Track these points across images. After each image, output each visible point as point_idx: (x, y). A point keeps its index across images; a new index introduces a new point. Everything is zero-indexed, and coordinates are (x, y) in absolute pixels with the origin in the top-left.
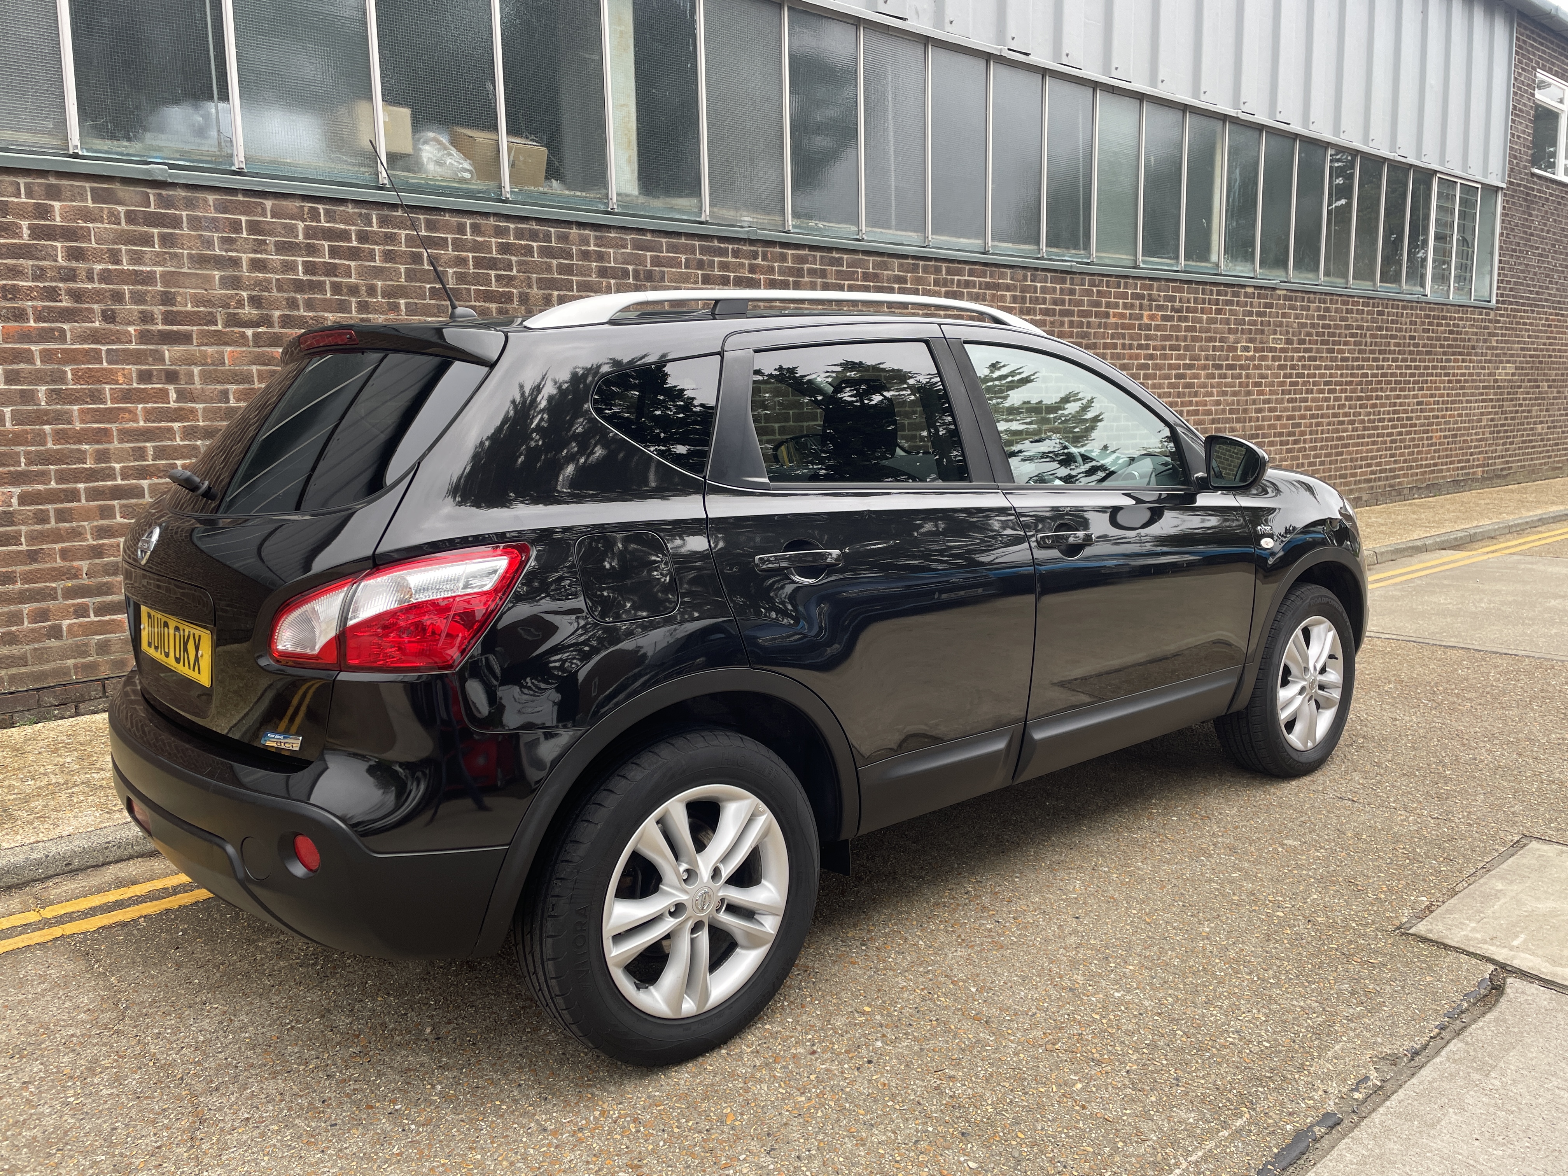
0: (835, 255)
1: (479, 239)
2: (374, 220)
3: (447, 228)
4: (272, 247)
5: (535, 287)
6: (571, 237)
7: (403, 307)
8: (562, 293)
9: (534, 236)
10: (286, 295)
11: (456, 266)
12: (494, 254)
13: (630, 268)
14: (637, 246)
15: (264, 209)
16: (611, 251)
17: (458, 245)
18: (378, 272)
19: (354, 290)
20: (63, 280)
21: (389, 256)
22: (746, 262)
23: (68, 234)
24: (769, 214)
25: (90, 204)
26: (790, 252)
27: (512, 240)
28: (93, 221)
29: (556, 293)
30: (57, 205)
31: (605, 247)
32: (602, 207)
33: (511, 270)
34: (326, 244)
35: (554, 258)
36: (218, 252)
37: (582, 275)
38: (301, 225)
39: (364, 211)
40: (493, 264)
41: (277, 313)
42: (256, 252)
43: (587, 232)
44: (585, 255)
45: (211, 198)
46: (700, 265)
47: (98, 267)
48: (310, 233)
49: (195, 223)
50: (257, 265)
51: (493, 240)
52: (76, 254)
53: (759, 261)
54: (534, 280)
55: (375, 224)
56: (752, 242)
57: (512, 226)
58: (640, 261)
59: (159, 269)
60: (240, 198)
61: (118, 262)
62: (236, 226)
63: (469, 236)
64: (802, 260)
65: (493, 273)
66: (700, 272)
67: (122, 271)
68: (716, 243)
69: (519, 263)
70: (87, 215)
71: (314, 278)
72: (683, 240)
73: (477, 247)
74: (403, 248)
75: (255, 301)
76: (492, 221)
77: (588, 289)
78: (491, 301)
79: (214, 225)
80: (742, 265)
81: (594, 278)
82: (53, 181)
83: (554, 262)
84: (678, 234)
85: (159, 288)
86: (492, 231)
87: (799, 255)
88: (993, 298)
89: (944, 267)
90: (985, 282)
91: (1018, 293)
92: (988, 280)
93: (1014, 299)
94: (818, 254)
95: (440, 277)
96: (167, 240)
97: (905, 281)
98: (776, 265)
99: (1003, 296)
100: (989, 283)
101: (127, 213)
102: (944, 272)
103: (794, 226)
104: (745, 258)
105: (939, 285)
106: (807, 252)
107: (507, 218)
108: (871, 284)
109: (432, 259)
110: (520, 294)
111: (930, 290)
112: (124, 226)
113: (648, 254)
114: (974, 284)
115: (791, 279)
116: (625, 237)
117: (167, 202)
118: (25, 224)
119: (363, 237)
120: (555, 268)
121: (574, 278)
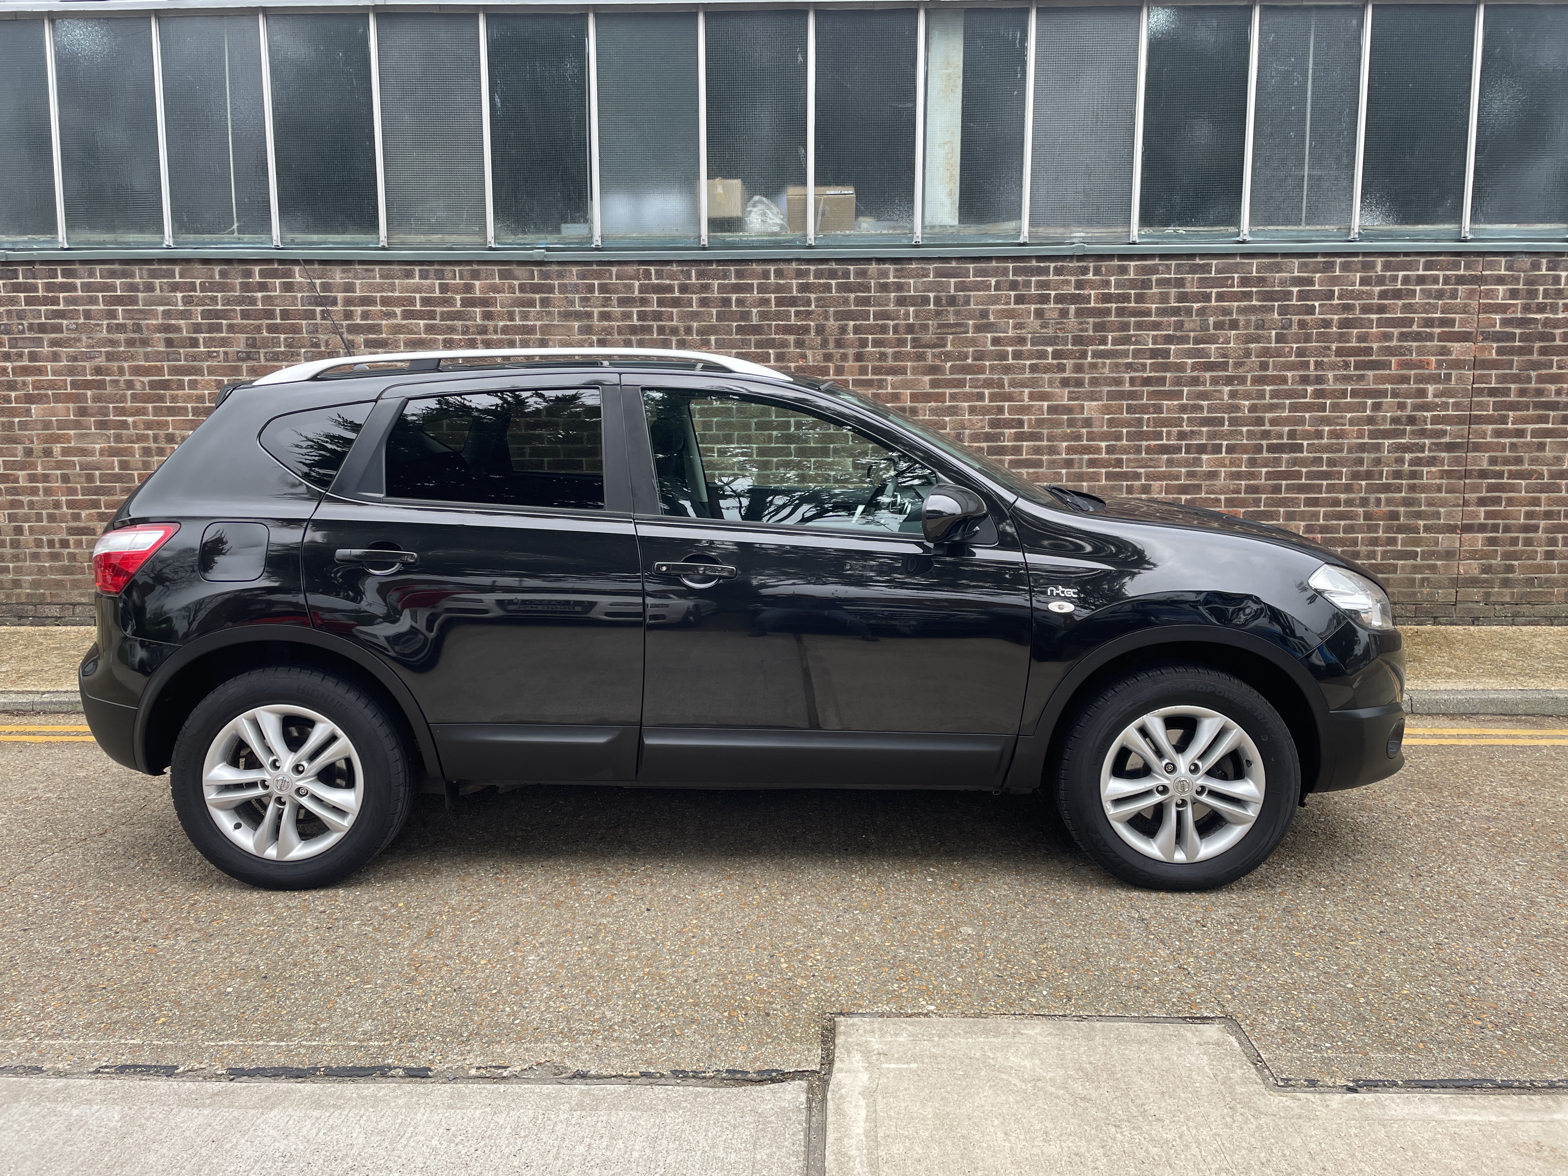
0: (1198, 261)
1: (781, 282)
2: (693, 274)
3: (753, 275)
4: (615, 302)
5: (831, 319)
6: (869, 273)
7: (713, 342)
8: (858, 322)
9: (833, 274)
10: (623, 337)
11: (760, 305)
12: (795, 293)
13: (932, 295)
14: (939, 274)
15: (611, 275)
16: (912, 281)
17: (762, 289)
18: (695, 316)
19: (673, 330)
20: (480, 333)
21: (704, 302)
22: (1073, 278)
23: (484, 302)
24: (1108, 226)
25: (497, 281)
26: (1133, 264)
27: (812, 280)
28: (499, 292)
29: (852, 323)
30: (477, 283)
31: (905, 277)
32: (905, 242)
33: (810, 306)
34: (655, 296)
35: (852, 292)
36: (578, 308)
37: (880, 305)
38: (637, 284)
39: (685, 268)
40: (793, 302)
42: (604, 306)
43: (887, 266)
44: (884, 287)
45: (575, 269)
46: (1014, 286)
47: (501, 324)
48: (643, 289)
49: (563, 288)
50: (604, 316)
51: (794, 281)
52: (488, 316)
53: (1090, 276)
54: (831, 314)
55: (694, 278)
56: (1081, 258)
57: (812, 268)
58: (945, 287)
59: (538, 323)
60: (595, 267)
61: (513, 320)
62: (590, 289)
63: (772, 280)
64: (1150, 271)
65: (793, 310)
66: (1012, 293)
67: (515, 326)
68: (1034, 263)
69: (818, 299)
70: (495, 289)
71: (645, 323)
72: (994, 264)
73: (778, 289)
74: (716, 295)
76: (794, 265)
78: (790, 334)
79: (576, 288)
80: (1067, 282)
81: (892, 307)
82: (475, 267)
83: (852, 295)
84: (989, 259)
85: (538, 336)
86: (793, 274)
87: (1146, 266)
88: (1471, 294)
89: (1379, 262)
90: (1457, 276)
91: (1521, 287)
92: (1462, 272)
93: (1514, 294)
94: (1173, 263)
95: (745, 316)
96: (545, 302)
97: (1311, 282)
98: (1112, 278)
99: (1492, 290)
100: (1463, 276)
101: (520, 285)
102: (1379, 267)
103: (1140, 236)
104: (1071, 275)
105: (1369, 284)
106: (1157, 261)
107: (809, 261)
108: (1254, 289)
109: (740, 302)
110: (817, 325)
111: (1353, 291)
112: (518, 294)
113: (952, 280)
114: (1435, 280)
115: (1133, 292)
116: (927, 266)
117: (545, 276)
118: (458, 297)
119: (684, 289)
120: (852, 301)
121: (871, 309)
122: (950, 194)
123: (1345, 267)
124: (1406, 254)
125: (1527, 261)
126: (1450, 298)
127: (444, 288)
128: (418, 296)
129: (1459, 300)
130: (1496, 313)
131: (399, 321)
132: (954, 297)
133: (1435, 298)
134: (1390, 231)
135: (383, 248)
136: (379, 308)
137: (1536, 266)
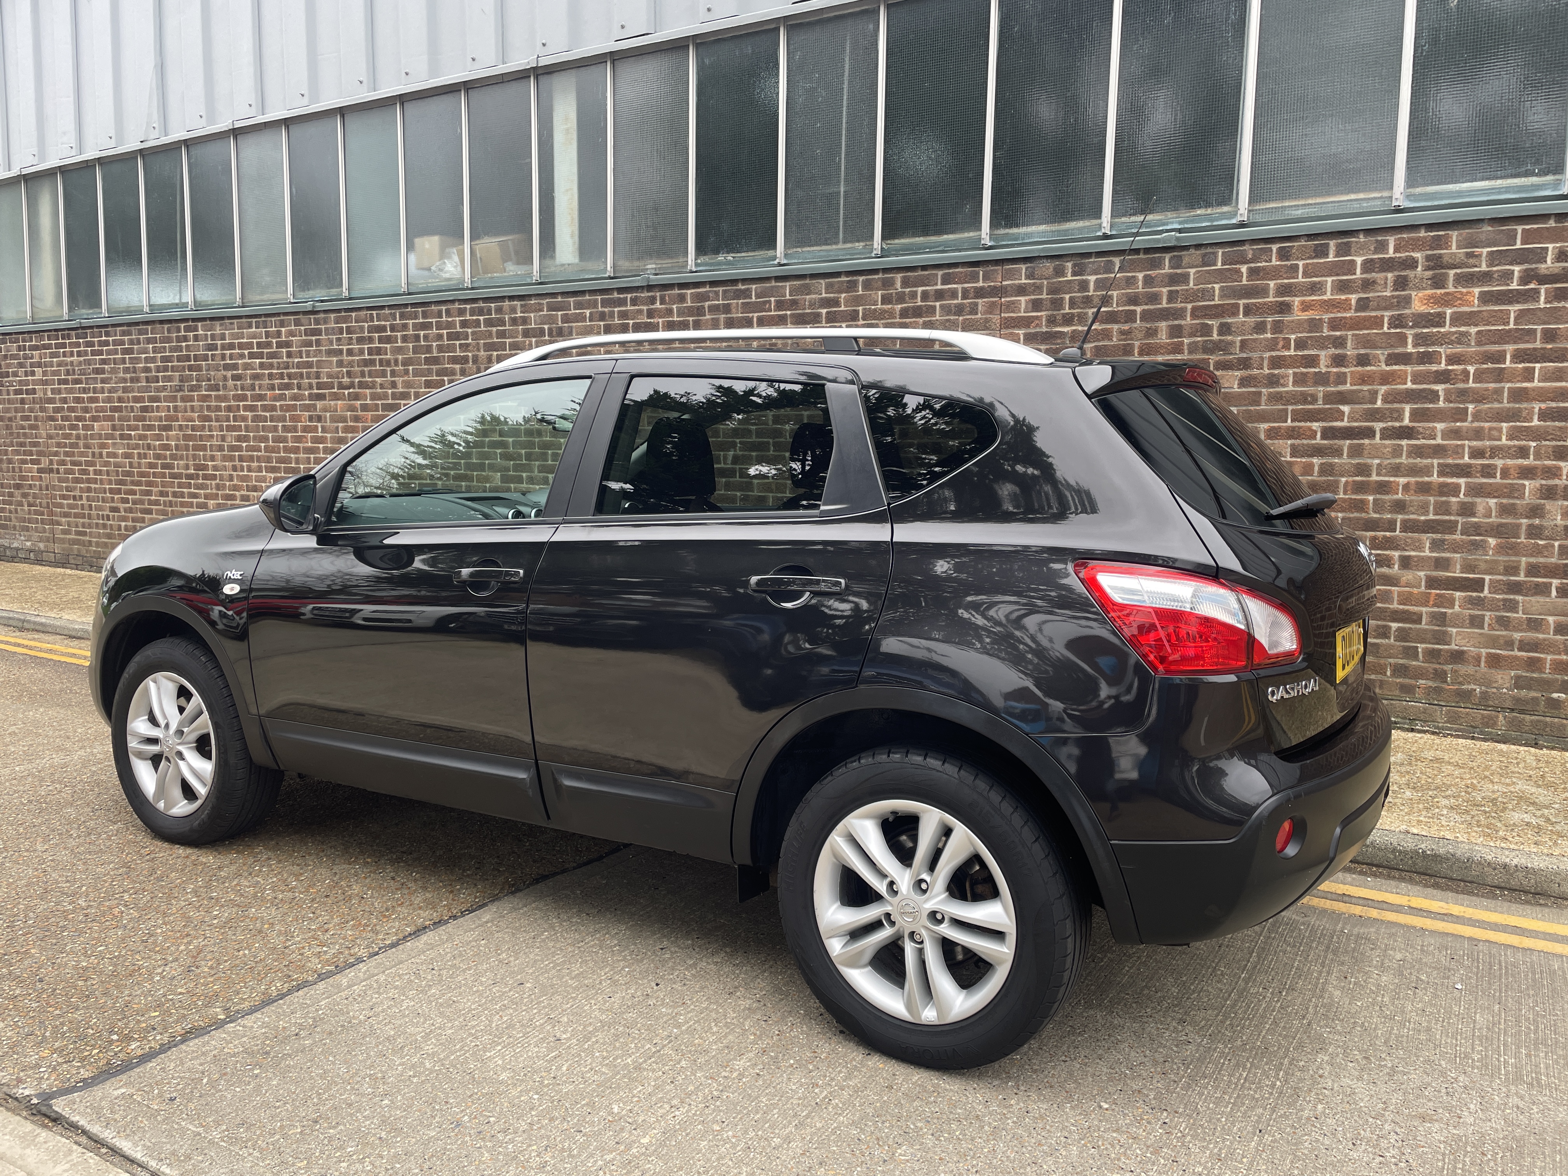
0: (741, 286)
1: (450, 319)
2: (398, 316)
3: (433, 315)
4: (355, 341)
5: (482, 350)
6: (504, 309)
8: (499, 353)
9: (481, 312)
10: (360, 369)
11: (437, 340)
12: (458, 329)
13: (546, 327)
14: (550, 308)
15: (352, 319)
16: (532, 315)
17: (438, 326)
18: (400, 350)
19: (388, 363)
20: (285, 369)
21: (404, 339)
22: (645, 308)
23: (287, 344)
24: (672, 258)
25: (293, 328)
26: (689, 292)
27: (468, 317)
28: (294, 336)
29: (495, 353)
30: (283, 329)
31: (527, 312)
33: (467, 339)
34: (377, 335)
35: (494, 326)
36: (335, 347)
37: (512, 337)
39: (393, 312)
40: (457, 336)
41: (357, 380)
42: (349, 344)
43: (515, 303)
44: (514, 321)
45: (332, 316)
46: (602, 317)
47: (296, 360)
48: (370, 330)
49: (327, 332)
51: (457, 319)
52: (289, 355)
53: (658, 305)
54: (481, 345)
55: (398, 319)
56: (650, 287)
57: (468, 307)
59: (315, 359)
60: (343, 314)
61: (301, 357)
62: (341, 331)
63: (444, 319)
64: (703, 298)
65: (458, 343)
66: (602, 323)
68: (616, 295)
69: (473, 333)
70: (291, 334)
71: (372, 357)
72: (588, 297)
73: (448, 325)
74: (411, 332)
75: (349, 374)
76: (457, 305)
77: (518, 348)
79: (334, 331)
80: (641, 311)
81: (520, 339)
82: (282, 318)
83: (494, 329)
84: (583, 293)
85: (315, 369)
86: (456, 313)
87: (699, 293)
88: (991, 308)
89: (899, 277)
90: (976, 288)
91: (1044, 296)
92: (981, 284)
93: (1036, 305)
94: (721, 289)
95: (429, 349)
96: (318, 343)
97: (836, 303)
98: (674, 306)
99: (1013, 302)
100: (982, 288)
101: (305, 329)
102: (898, 284)
103: (697, 265)
104: (643, 304)
105: (890, 302)
106: (708, 289)
107: (466, 301)
108: (789, 313)
109: (426, 337)
110: (473, 356)
111: (875, 310)
112: (304, 338)
113: (560, 313)
114: (953, 294)
115: (691, 319)
116: (542, 302)
117: (317, 322)
118: (274, 341)
119: (393, 328)
120: (494, 334)
121: (507, 340)
122: (572, 236)
123: (867, 286)
124: (924, 268)
125: (1048, 267)
126: (971, 313)
127: (267, 335)
128: (255, 341)
129: (979, 316)
130: (1019, 328)
131: (247, 361)
132: (561, 329)
133: (955, 314)
134: (911, 244)
135: (239, 307)
136: (237, 351)
137: (1060, 272)
